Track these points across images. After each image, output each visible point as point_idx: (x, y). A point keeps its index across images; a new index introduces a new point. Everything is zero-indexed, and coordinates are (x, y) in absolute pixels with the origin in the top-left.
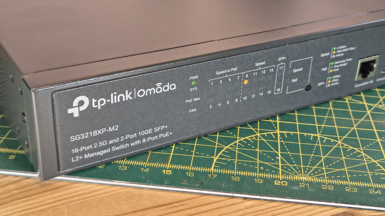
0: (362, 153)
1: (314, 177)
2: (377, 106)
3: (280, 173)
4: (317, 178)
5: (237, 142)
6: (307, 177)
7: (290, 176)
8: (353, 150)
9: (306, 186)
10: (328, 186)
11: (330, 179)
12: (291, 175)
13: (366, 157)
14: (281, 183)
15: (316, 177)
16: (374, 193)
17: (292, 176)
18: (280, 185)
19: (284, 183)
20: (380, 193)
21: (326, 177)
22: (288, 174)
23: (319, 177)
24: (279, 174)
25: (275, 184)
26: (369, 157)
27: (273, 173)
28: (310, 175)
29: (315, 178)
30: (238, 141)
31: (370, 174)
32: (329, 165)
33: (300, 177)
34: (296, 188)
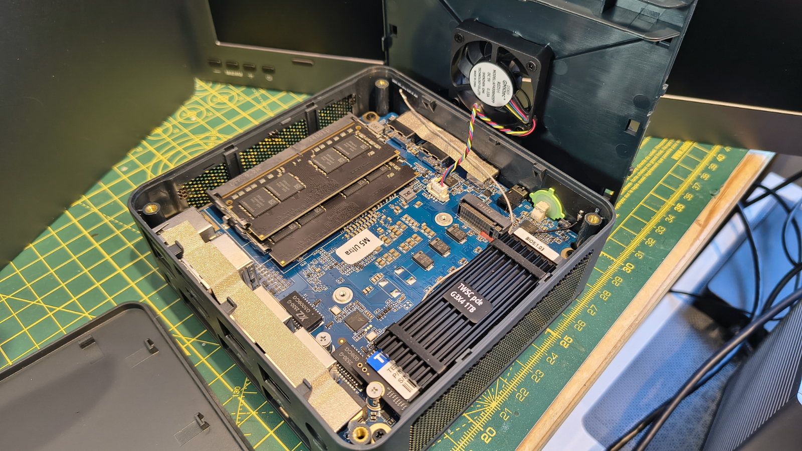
1: (498, 392)
3: (471, 420)
4: (501, 391)
6: (494, 400)
7: (481, 415)
9: (508, 414)
12: (481, 412)
14: (489, 437)
15: (499, 391)
16: (553, 360)
17: (483, 413)
18: (490, 438)
19: (491, 432)
20: (557, 356)
21: (505, 381)
22: (478, 414)
24: (472, 423)
25: (487, 442)
27: (466, 429)
29: (500, 393)
33: (489, 406)
34: (506, 427)
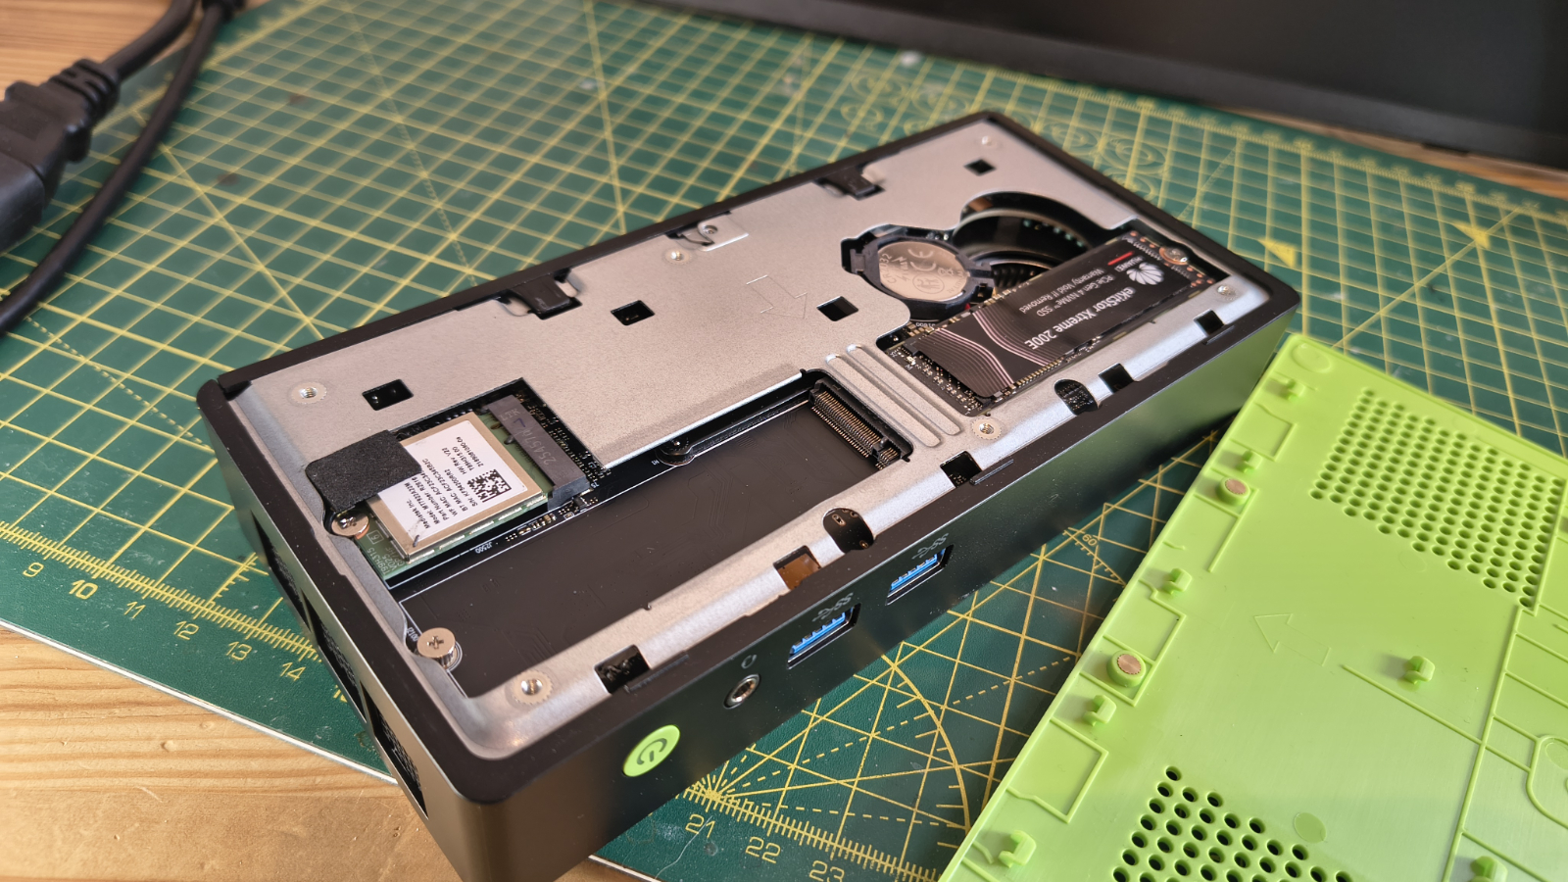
0: (938, 723)
2: (1080, 537)
8: (918, 707)
10: (765, 845)
11: (789, 813)
13: (940, 743)
23: (758, 800)
26: (949, 748)
28: (738, 788)
31: (919, 817)
32: (813, 756)
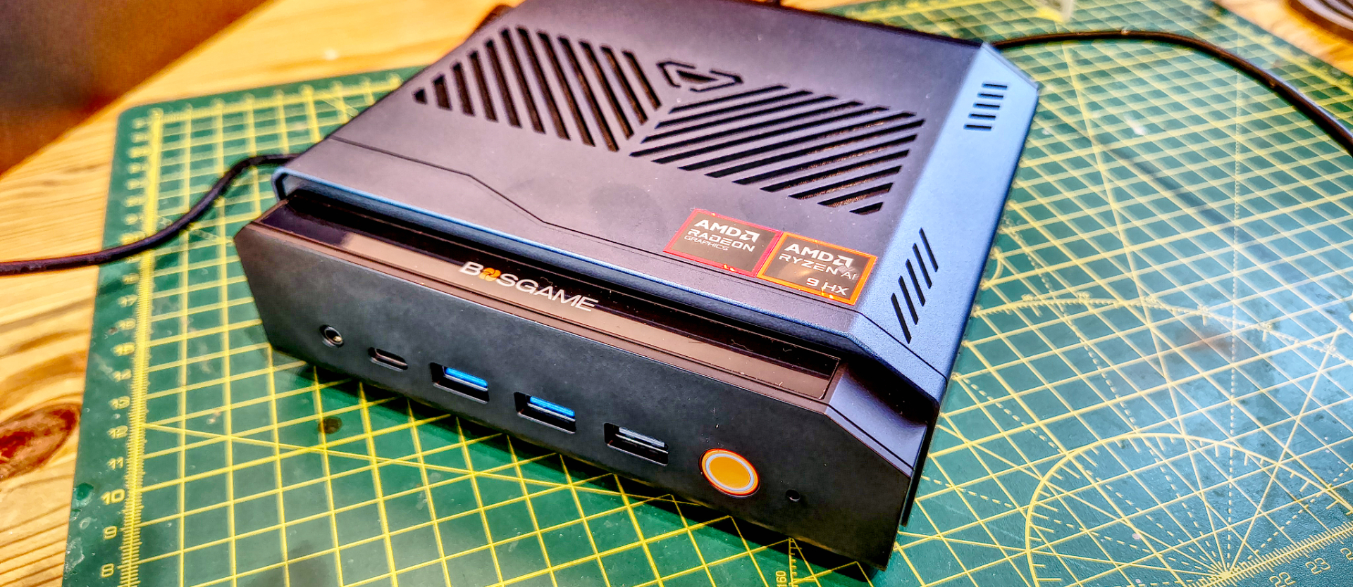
5: (1029, 524)
30: (1028, 518)
